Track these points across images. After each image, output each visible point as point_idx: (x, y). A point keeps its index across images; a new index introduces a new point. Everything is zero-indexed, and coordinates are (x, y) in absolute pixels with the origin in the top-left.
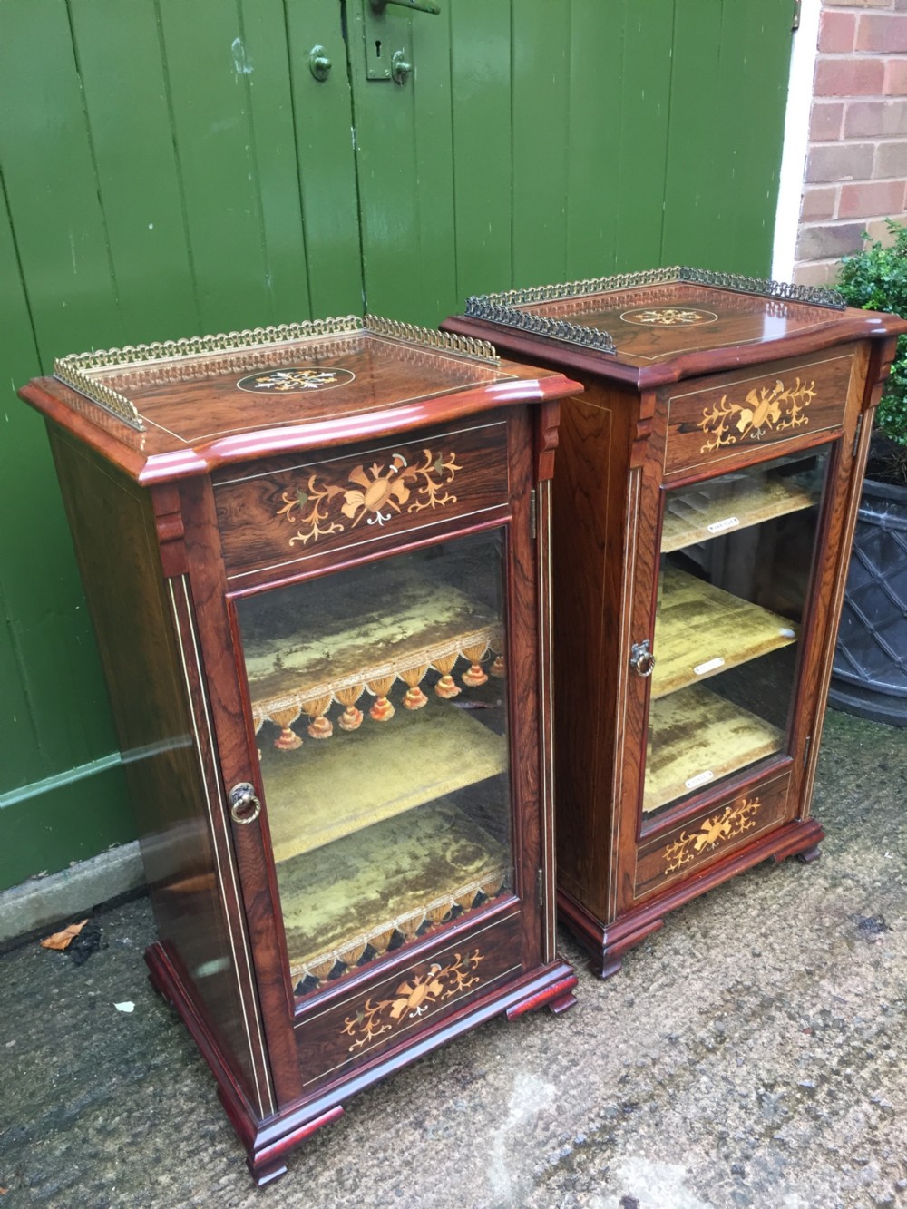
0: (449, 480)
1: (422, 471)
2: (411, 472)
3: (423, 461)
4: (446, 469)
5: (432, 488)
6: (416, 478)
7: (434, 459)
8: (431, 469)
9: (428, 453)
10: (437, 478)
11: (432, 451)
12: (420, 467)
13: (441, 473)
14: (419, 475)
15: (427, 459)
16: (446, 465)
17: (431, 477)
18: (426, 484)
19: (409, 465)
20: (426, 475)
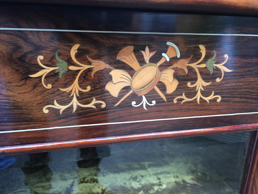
0: (218, 80)
1: (194, 65)
2: (183, 65)
3: (196, 56)
4: (218, 69)
5: (200, 84)
6: (187, 71)
7: (208, 57)
8: (203, 66)
9: (203, 49)
10: (206, 76)
11: (207, 48)
12: (192, 61)
13: (211, 71)
14: (190, 69)
15: (201, 55)
16: (219, 66)
17: (201, 73)
18: (196, 79)
19: (182, 57)
20: (197, 71)
